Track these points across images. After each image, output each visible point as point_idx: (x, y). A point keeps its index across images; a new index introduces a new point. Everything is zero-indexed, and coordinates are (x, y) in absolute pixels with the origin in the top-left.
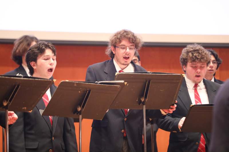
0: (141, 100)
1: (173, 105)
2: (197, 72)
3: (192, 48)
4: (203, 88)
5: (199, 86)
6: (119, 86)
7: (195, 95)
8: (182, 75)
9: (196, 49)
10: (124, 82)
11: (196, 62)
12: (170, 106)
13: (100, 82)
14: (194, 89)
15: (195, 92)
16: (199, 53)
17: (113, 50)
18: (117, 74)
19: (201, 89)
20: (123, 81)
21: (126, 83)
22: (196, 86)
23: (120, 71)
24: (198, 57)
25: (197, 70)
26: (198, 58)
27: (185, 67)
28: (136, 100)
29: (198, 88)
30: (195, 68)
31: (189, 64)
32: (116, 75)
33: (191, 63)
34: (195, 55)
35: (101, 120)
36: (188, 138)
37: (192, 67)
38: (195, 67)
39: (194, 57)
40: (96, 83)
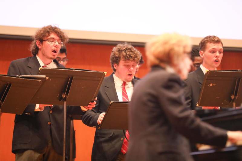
0: (62, 96)
1: (93, 102)
2: (130, 71)
3: (124, 47)
4: (131, 87)
5: (127, 84)
6: (41, 81)
7: (123, 92)
8: (104, 73)
9: (128, 48)
10: (46, 77)
11: (131, 60)
12: (89, 103)
13: (21, 76)
14: (122, 87)
15: (123, 90)
16: (132, 51)
17: (39, 45)
18: (41, 69)
19: (129, 87)
20: (44, 76)
21: (47, 78)
22: (124, 84)
23: (43, 67)
24: (131, 55)
25: (130, 68)
26: (132, 57)
27: (116, 66)
28: (57, 96)
29: (126, 86)
30: (128, 67)
31: (122, 63)
32: (39, 69)
33: (123, 62)
34: (128, 53)
35: (21, 114)
36: (113, 134)
37: (125, 65)
38: (128, 65)
39: (128, 55)
40: (17, 77)
